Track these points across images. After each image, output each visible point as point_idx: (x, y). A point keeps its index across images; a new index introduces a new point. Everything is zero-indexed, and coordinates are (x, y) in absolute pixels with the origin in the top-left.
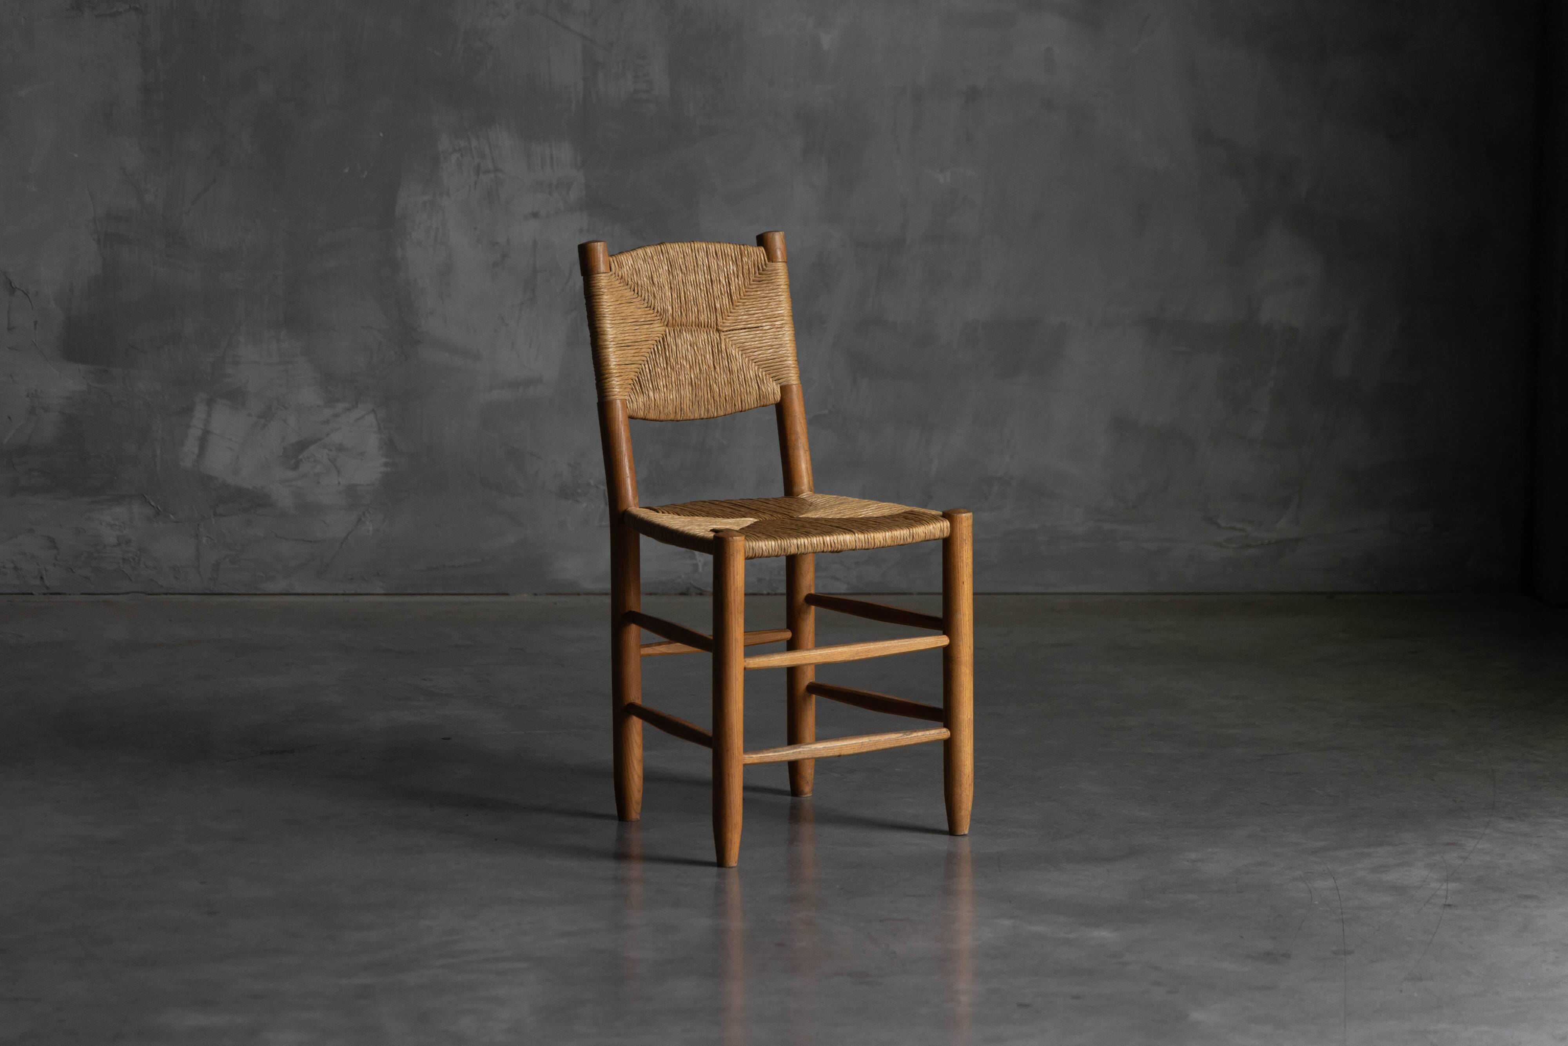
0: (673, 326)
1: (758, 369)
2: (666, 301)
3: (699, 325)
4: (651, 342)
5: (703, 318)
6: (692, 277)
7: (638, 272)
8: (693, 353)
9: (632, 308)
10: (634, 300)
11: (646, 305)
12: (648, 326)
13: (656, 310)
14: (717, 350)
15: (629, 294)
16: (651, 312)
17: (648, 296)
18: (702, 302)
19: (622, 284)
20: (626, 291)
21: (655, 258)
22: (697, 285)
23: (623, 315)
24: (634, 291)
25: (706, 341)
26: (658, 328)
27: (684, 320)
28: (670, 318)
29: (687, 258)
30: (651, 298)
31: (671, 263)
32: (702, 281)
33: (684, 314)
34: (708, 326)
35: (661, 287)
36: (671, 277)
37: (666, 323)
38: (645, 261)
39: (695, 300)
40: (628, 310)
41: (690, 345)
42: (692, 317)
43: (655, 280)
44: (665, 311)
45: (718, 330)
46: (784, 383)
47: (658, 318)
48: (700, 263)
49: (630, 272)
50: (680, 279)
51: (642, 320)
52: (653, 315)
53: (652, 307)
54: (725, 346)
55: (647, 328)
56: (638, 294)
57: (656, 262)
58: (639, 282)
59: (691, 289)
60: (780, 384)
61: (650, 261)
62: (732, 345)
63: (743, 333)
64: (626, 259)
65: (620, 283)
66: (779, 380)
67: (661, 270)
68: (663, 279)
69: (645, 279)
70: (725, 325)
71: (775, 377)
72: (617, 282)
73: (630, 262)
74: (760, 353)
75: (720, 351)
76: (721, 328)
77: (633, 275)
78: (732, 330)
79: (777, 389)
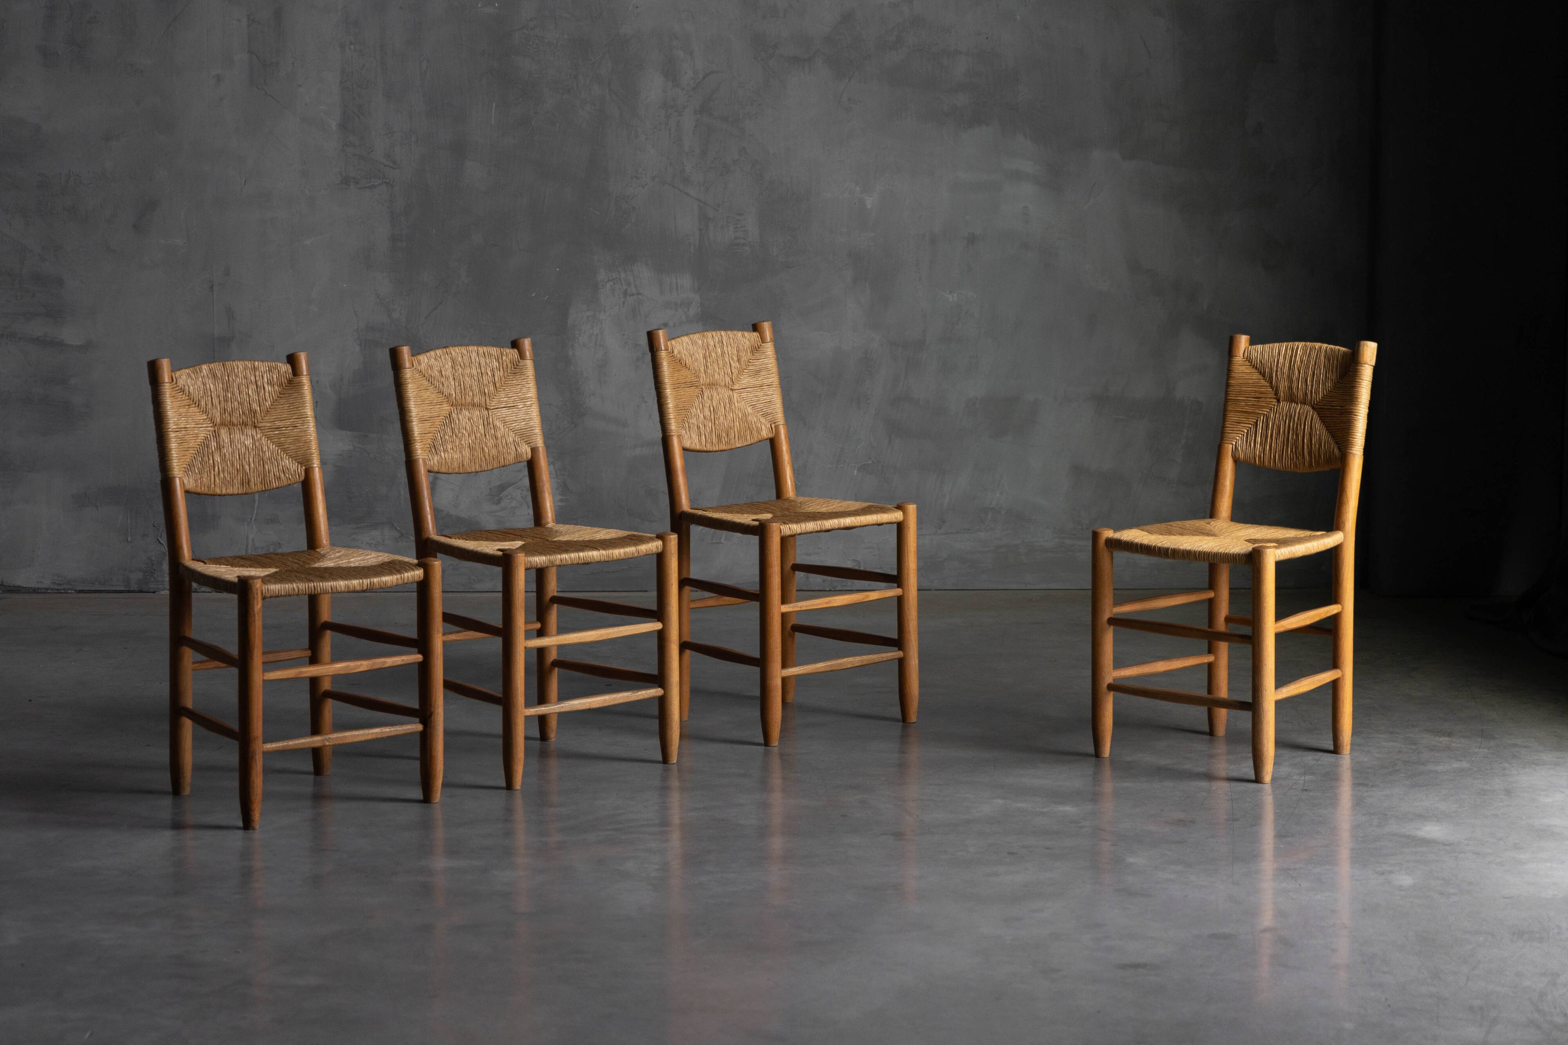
0: (456, 406)
1: (515, 436)
2: (451, 388)
3: (474, 405)
4: (441, 417)
5: (476, 400)
6: (466, 371)
7: (431, 367)
8: (470, 425)
9: (428, 393)
10: (430, 388)
11: (437, 391)
13: (444, 395)
15: (425, 383)
16: (441, 396)
17: (439, 384)
18: (476, 389)
19: (421, 376)
20: (423, 381)
21: (443, 357)
22: (472, 376)
23: (422, 398)
24: (429, 381)
25: (479, 416)
26: (446, 407)
27: (463, 402)
28: (454, 400)
29: (464, 358)
30: (441, 386)
31: (453, 361)
32: (475, 373)
33: (463, 397)
34: (479, 406)
35: (447, 378)
36: (454, 371)
37: (451, 404)
38: (435, 359)
39: (471, 387)
40: (425, 394)
41: (468, 419)
42: (469, 399)
43: (443, 373)
44: (450, 395)
46: (533, 446)
47: (446, 400)
48: (473, 361)
49: (426, 368)
50: (460, 372)
51: (435, 402)
52: (442, 398)
53: (442, 392)
55: (439, 408)
56: (431, 383)
57: (443, 360)
58: (432, 375)
59: (467, 379)
60: (530, 446)
61: (439, 359)
62: (497, 419)
63: (504, 411)
64: (423, 358)
65: (419, 375)
66: (530, 443)
67: (447, 366)
68: (448, 372)
69: (436, 372)
70: (492, 404)
71: (527, 441)
72: (418, 375)
73: (426, 360)
74: (516, 424)
75: (488, 424)
76: (489, 407)
77: (428, 370)
78: (497, 408)
79: (529, 450)
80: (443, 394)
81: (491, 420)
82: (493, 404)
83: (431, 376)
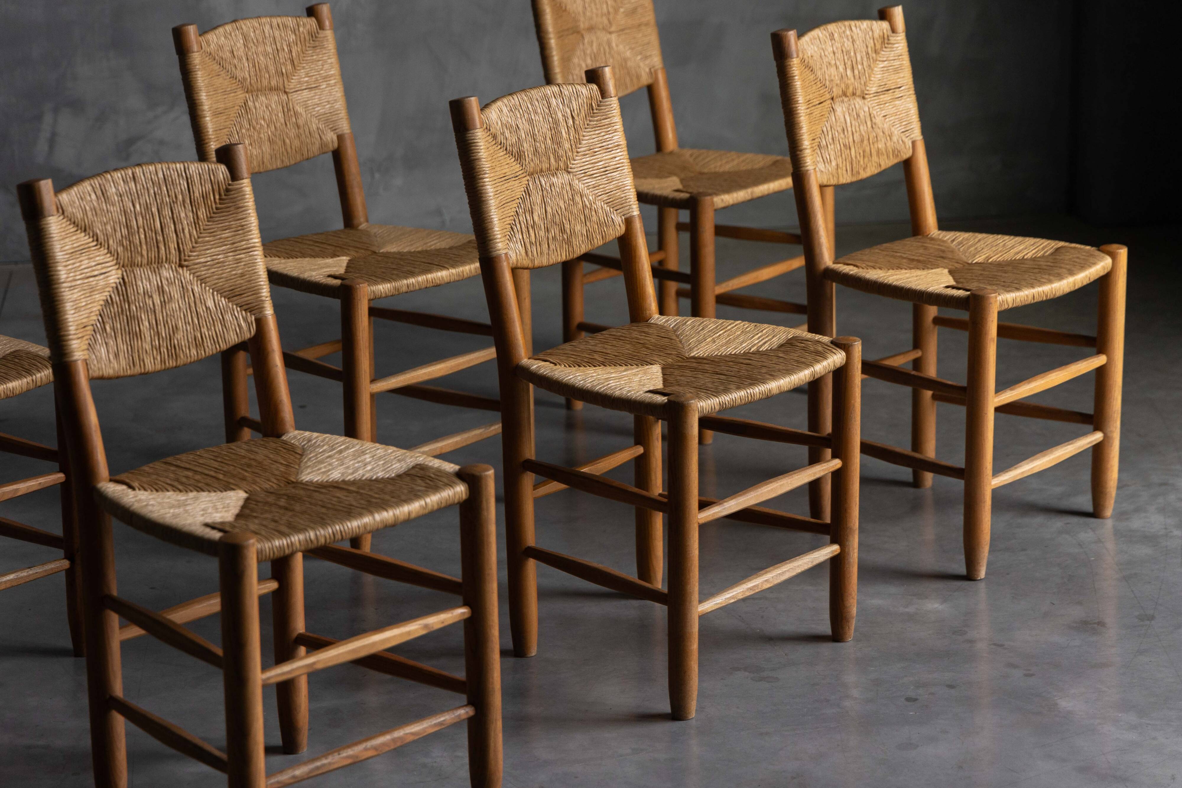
0: (252, 92)
1: (319, 122)
2: (244, 71)
3: (271, 89)
5: (273, 83)
6: (260, 49)
8: (268, 114)
9: (220, 80)
10: (221, 73)
11: (230, 76)
12: (233, 94)
13: (238, 80)
14: (288, 110)
15: (216, 67)
16: (234, 81)
17: (231, 68)
18: (272, 69)
19: (211, 60)
20: (214, 65)
21: (233, 34)
22: (266, 54)
24: (220, 64)
25: (278, 102)
26: (241, 95)
27: (259, 87)
28: (249, 86)
29: (257, 32)
30: (233, 69)
31: (245, 37)
32: (269, 49)
33: (259, 80)
34: (277, 89)
35: (240, 60)
36: (247, 49)
37: (246, 90)
38: (226, 37)
39: (267, 67)
40: (218, 81)
41: (266, 107)
42: (265, 83)
43: (235, 53)
44: (244, 79)
45: (285, 92)
46: (340, 133)
47: (240, 86)
48: (267, 35)
49: (216, 48)
50: (254, 51)
51: (229, 89)
52: (236, 84)
53: (235, 77)
54: (293, 105)
56: (223, 67)
57: (234, 38)
58: (224, 57)
59: (262, 58)
60: (336, 133)
61: (229, 37)
62: (297, 104)
63: (305, 93)
64: (211, 37)
65: (209, 59)
66: (335, 130)
67: (238, 45)
68: (240, 52)
69: (228, 53)
70: (291, 87)
71: (332, 127)
72: (207, 58)
73: (215, 40)
74: (319, 108)
75: (289, 110)
76: (287, 90)
77: (218, 50)
78: (296, 91)
79: (335, 138)
80: (236, 79)
81: (291, 107)
82: (293, 84)
83: (222, 58)
